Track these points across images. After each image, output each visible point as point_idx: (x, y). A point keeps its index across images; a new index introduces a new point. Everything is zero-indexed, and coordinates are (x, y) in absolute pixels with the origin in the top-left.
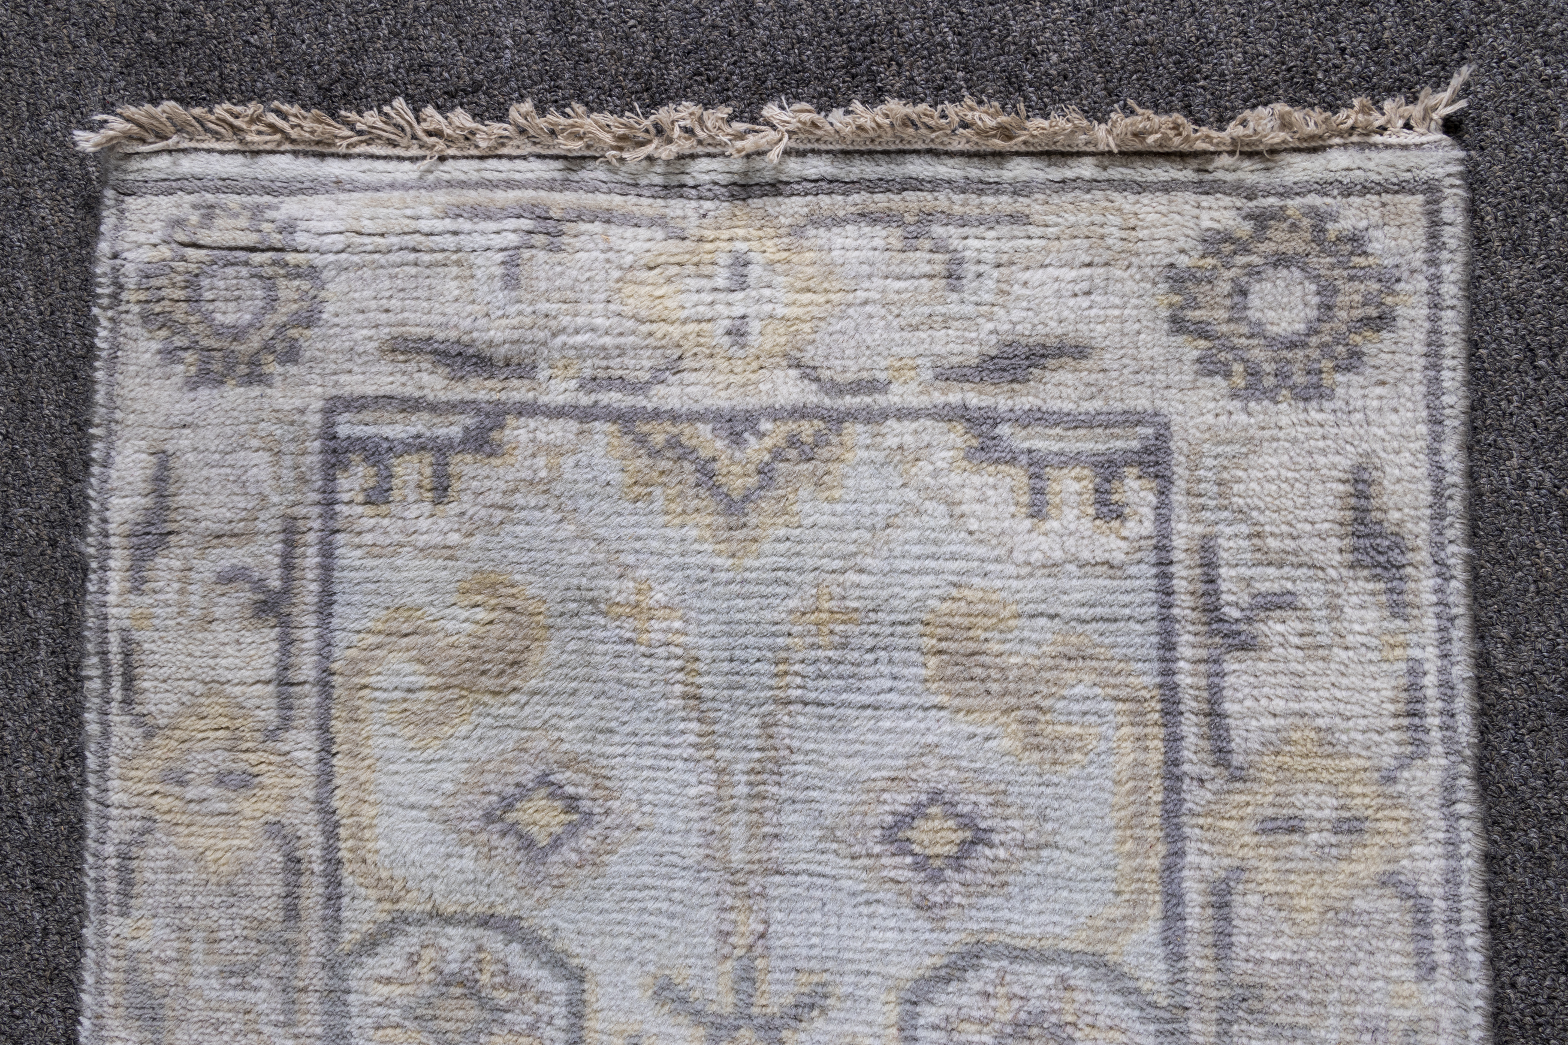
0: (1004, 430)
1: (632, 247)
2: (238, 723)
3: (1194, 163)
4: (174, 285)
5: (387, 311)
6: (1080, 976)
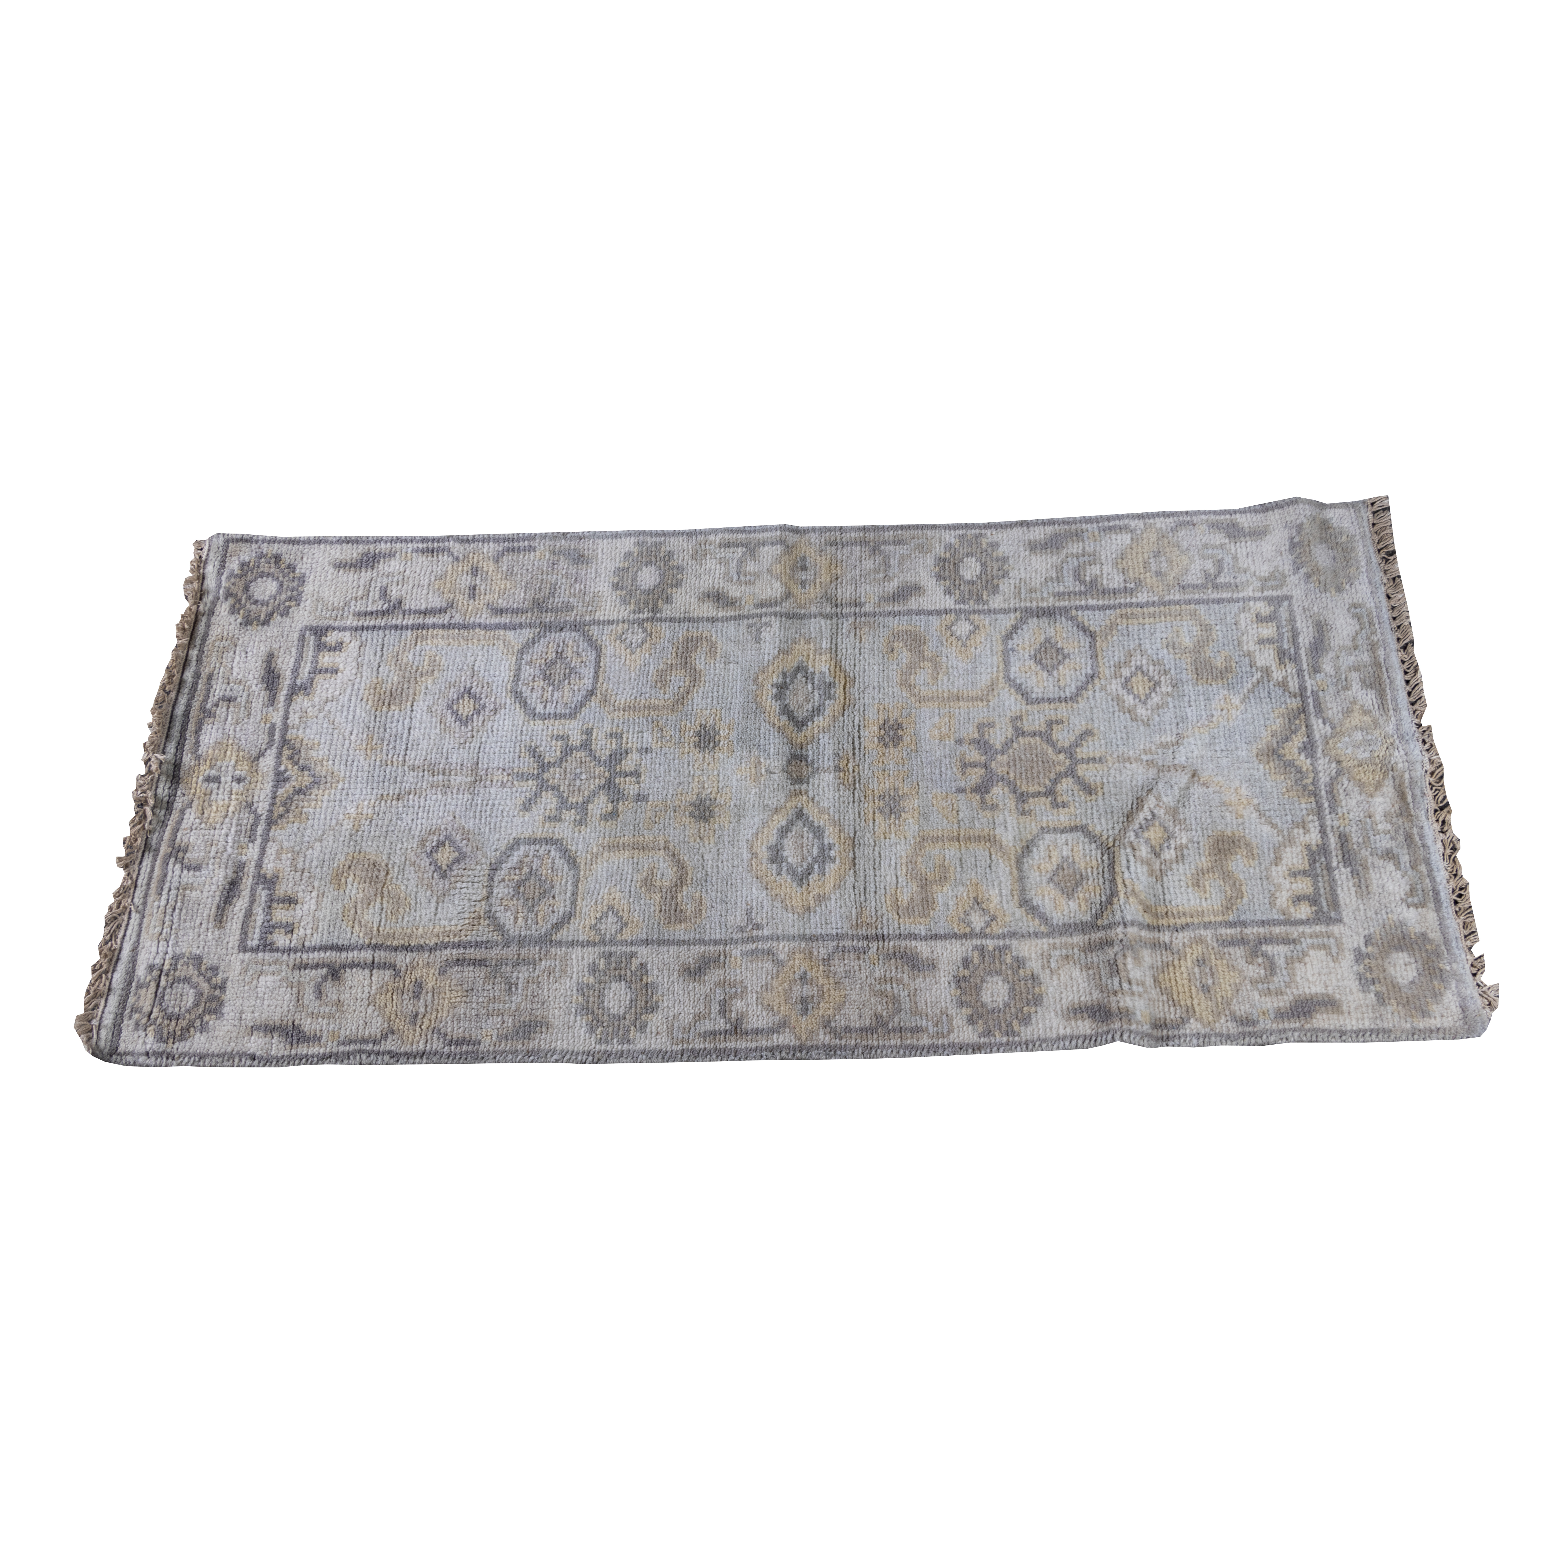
0: (299, 682)
1: (192, 820)
2: (390, 988)
3: (200, 617)
4: (168, 1025)
5: (201, 924)
6: (527, 657)
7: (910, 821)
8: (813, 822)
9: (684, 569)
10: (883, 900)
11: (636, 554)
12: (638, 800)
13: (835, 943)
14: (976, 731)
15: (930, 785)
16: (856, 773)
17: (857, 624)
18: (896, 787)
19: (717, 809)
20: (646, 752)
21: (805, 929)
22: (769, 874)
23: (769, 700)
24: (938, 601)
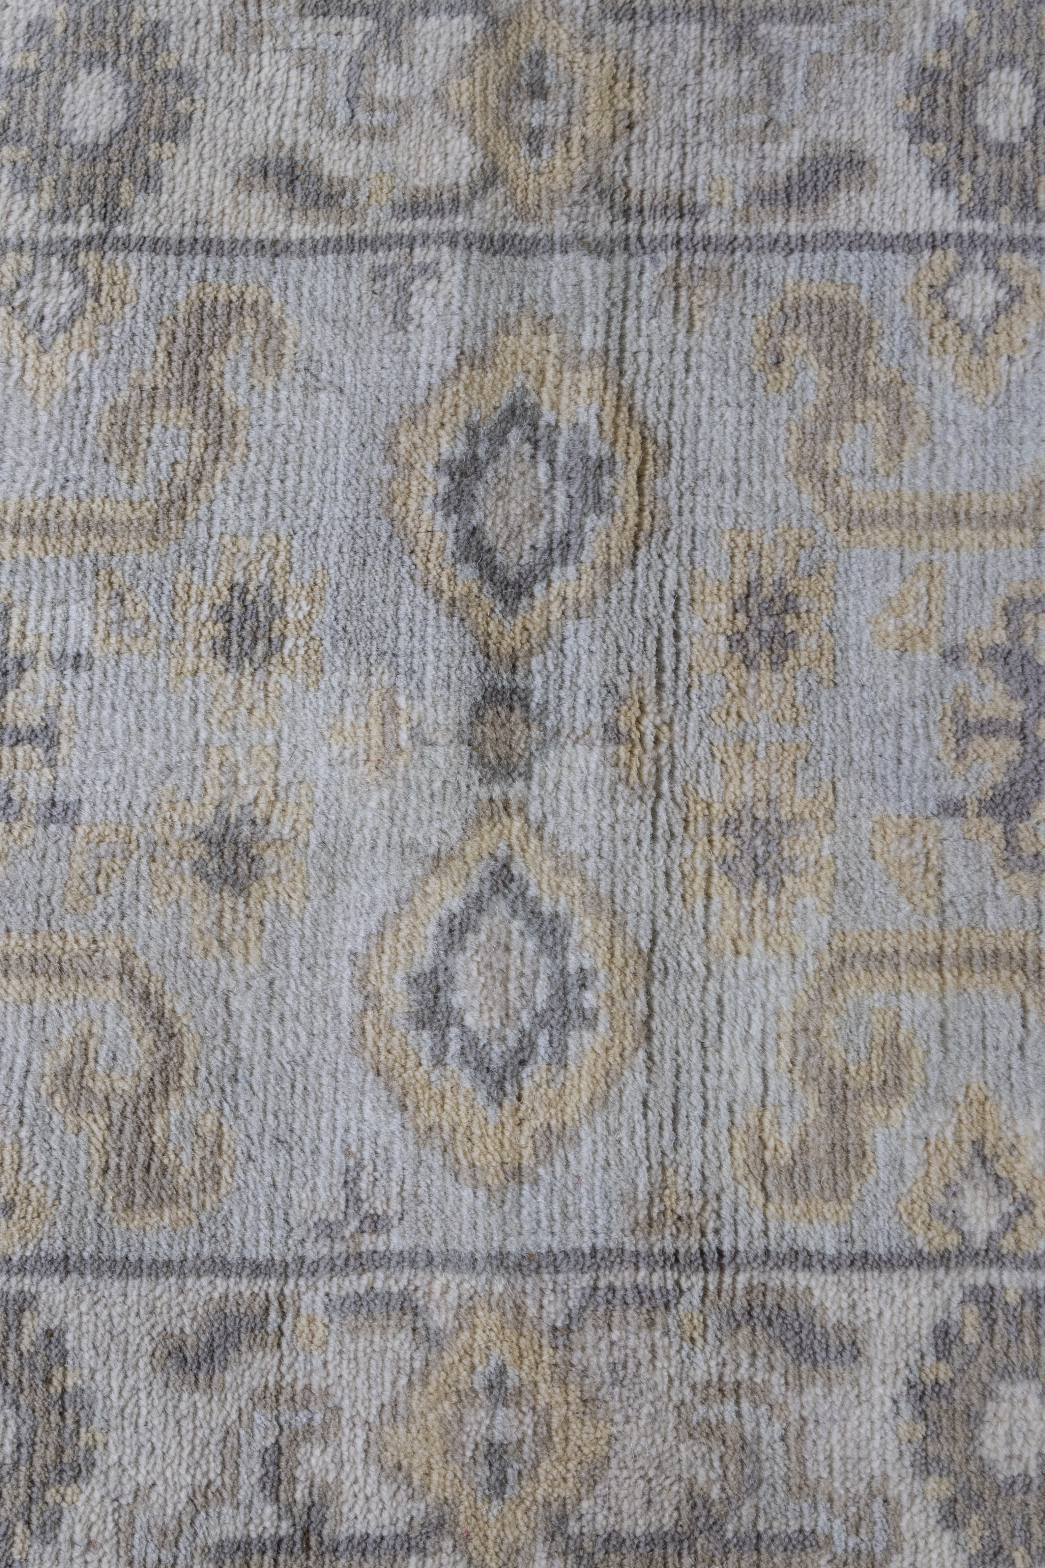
7: (809, 901)
8: (538, 900)
9: (195, 84)
10: (724, 1147)
11: (59, 28)
12: (50, 818)
13: (586, 1280)
14: (1001, 623)
15: (868, 793)
16: (662, 750)
17: (683, 276)
18: (774, 793)
19: (269, 856)
20: (76, 667)
21: (506, 1236)
22: (410, 1064)
23: (428, 512)
24: (912, 207)
